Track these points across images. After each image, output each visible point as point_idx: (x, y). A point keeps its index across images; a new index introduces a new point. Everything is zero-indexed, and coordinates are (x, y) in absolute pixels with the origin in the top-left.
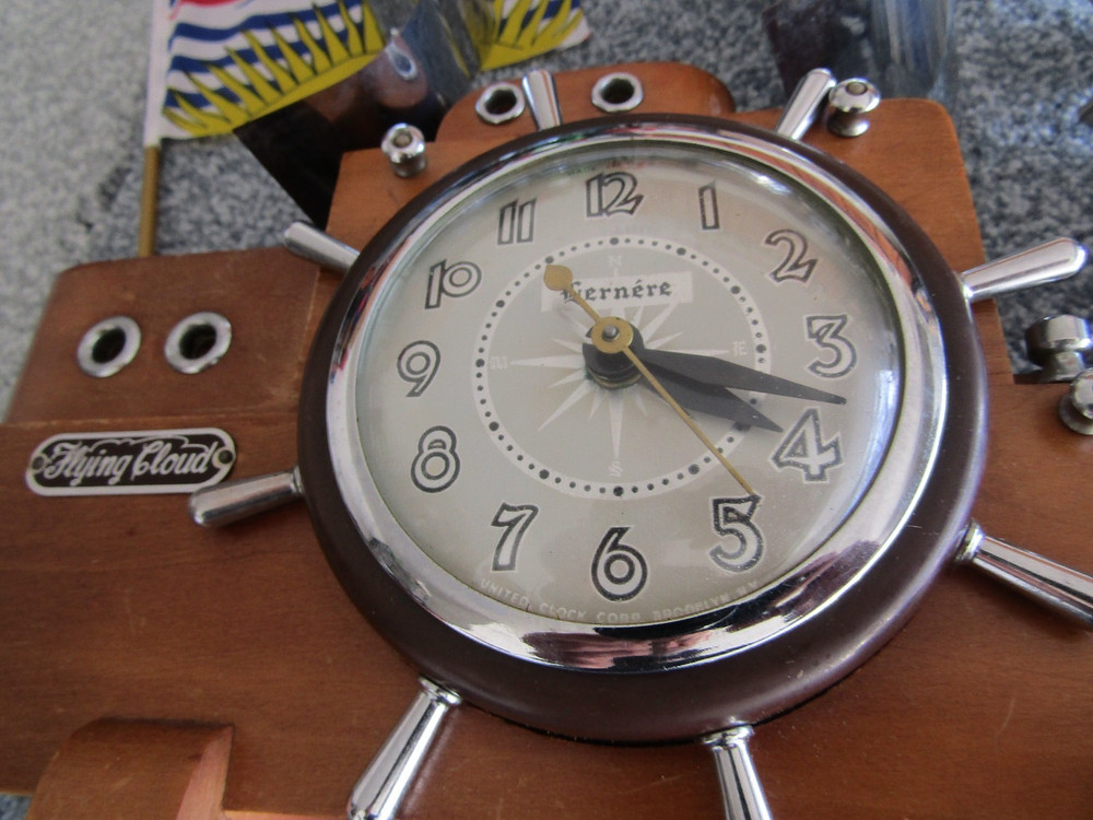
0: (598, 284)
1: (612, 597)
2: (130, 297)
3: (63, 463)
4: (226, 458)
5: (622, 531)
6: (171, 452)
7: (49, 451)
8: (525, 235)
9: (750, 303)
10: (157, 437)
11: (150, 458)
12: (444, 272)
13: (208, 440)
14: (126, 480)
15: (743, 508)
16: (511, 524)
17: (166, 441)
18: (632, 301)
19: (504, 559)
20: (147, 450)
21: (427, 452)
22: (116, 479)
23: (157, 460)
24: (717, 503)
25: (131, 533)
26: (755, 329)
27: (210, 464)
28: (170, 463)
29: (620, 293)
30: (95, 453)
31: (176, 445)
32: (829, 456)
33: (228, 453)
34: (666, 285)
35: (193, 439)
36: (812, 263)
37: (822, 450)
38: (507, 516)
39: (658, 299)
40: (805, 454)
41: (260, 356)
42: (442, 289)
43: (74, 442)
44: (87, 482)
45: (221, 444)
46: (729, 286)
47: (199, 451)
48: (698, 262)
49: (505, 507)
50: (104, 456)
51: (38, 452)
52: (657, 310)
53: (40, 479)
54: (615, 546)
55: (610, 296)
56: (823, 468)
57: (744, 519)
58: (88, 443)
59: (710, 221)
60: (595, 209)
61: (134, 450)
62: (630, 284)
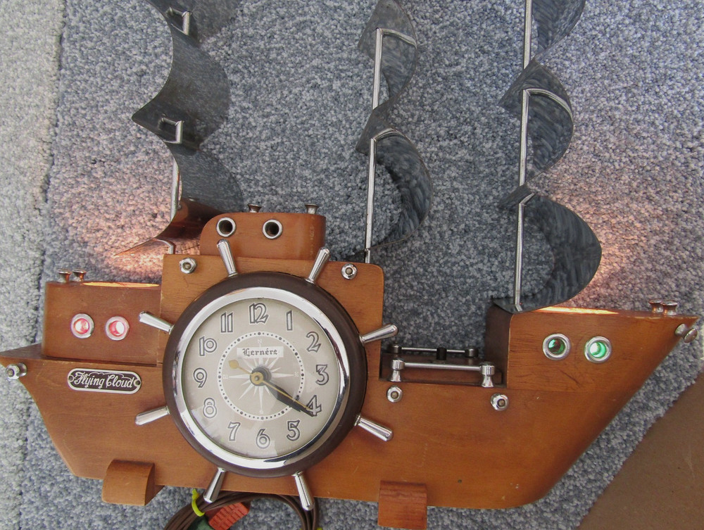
0: (255, 349)
1: (261, 448)
2: (85, 304)
3: (81, 379)
4: (138, 383)
5: (264, 430)
6: (118, 379)
7: (74, 374)
8: (230, 330)
9: (300, 359)
10: (113, 373)
11: (111, 380)
12: (204, 342)
13: (131, 376)
14: (104, 387)
15: (295, 424)
16: (233, 428)
17: (116, 375)
18: (265, 356)
19: (232, 438)
20: (110, 378)
21: (207, 406)
22: (101, 387)
23: (114, 381)
24: (289, 422)
25: (110, 405)
26: (301, 368)
27: (133, 385)
28: (119, 383)
29: (262, 353)
30: (91, 376)
31: (120, 377)
32: (319, 409)
33: (138, 381)
34: (275, 351)
35: (125, 375)
36: (320, 345)
37: (317, 407)
38: (232, 425)
39: (273, 356)
40: (312, 409)
41: (142, 337)
42: (204, 349)
43: (82, 372)
44: (90, 387)
45: (136, 378)
46: (294, 352)
47: (129, 380)
48: (285, 343)
49: (231, 423)
50: (94, 378)
51: (69, 375)
52: (273, 359)
53: (73, 383)
54: (262, 434)
55: (259, 353)
56: (317, 413)
57: (296, 427)
58: (88, 373)
59: (290, 328)
60: (252, 321)
61: (106, 377)
62: (265, 350)
